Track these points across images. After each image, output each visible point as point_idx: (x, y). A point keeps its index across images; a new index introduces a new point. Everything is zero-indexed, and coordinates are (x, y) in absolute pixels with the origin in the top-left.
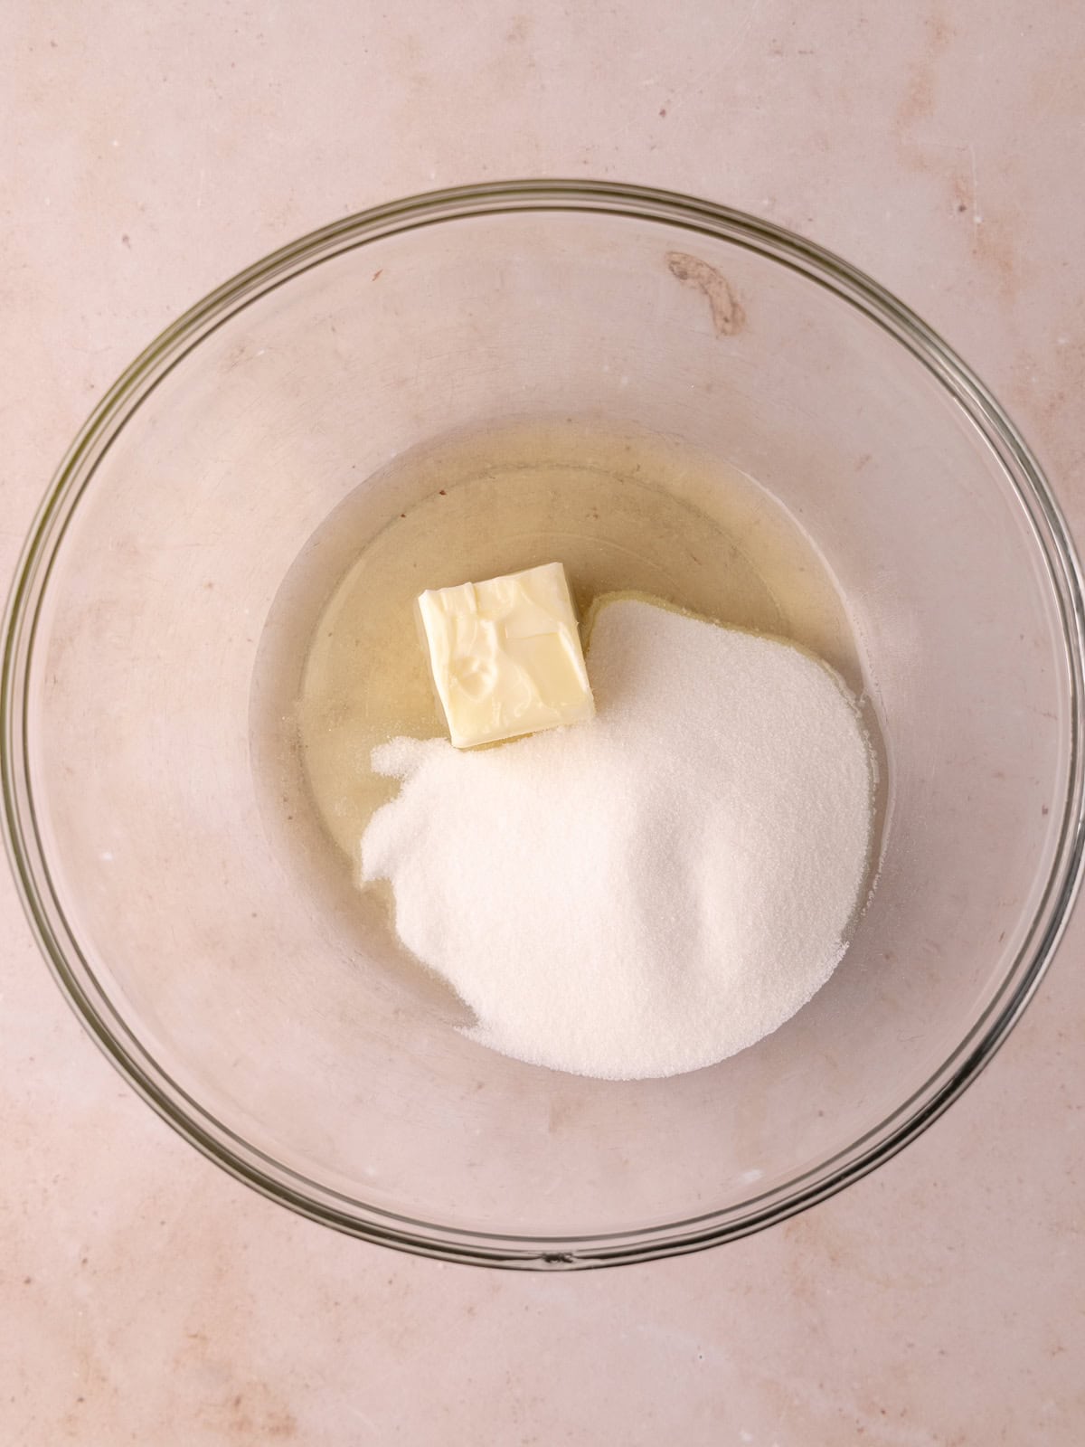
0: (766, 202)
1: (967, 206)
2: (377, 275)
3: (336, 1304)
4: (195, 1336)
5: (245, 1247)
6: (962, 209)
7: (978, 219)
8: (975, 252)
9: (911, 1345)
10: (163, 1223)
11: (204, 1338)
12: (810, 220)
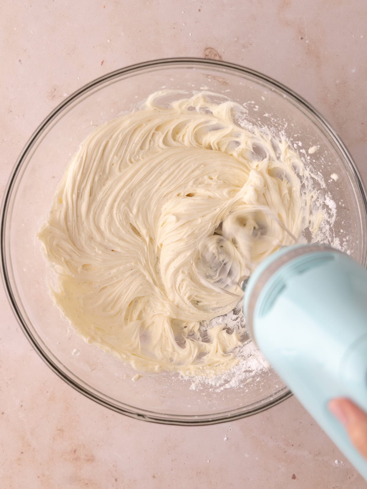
0: (236, 39)
1: (303, 38)
2: (102, 63)
3: (107, 417)
4: (60, 430)
5: (75, 399)
6: (302, 38)
7: (307, 42)
8: (307, 53)
9: (301, 423)
10: (47, 392)
11: (63, 430)
12: (251, 44)
